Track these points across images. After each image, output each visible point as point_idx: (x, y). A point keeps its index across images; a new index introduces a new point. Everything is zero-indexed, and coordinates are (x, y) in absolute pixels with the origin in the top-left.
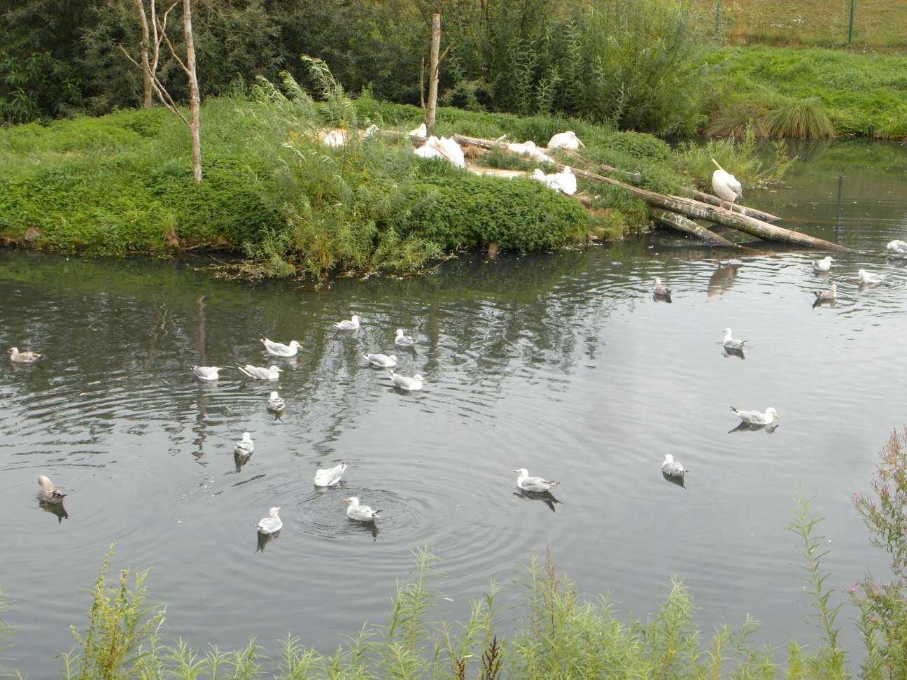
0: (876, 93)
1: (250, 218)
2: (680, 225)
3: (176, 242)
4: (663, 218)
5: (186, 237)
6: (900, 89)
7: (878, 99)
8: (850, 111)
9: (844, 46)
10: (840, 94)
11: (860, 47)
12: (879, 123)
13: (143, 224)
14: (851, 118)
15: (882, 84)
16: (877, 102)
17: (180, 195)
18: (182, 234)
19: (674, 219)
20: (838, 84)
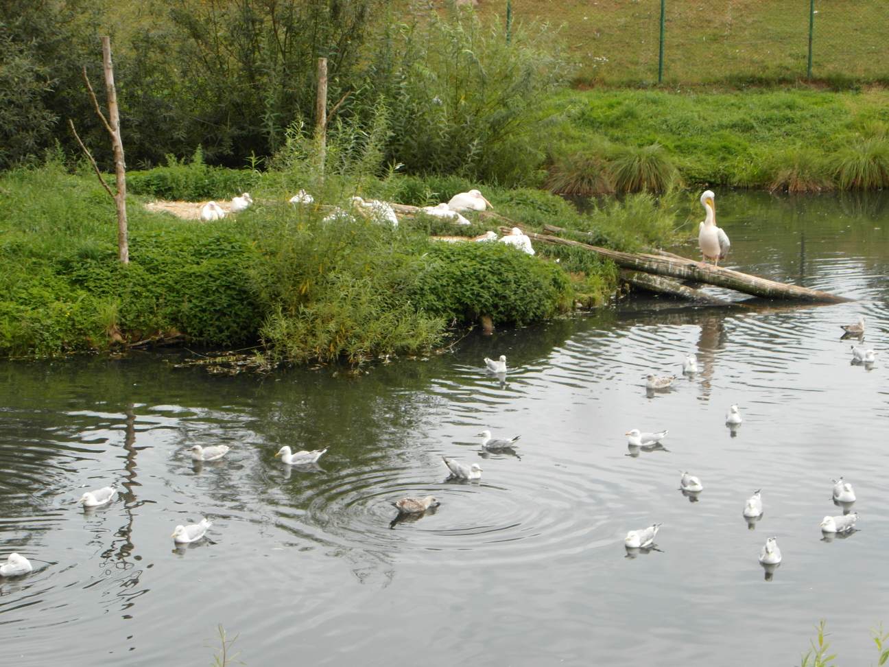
0: (720, 137)
1: (212, 303)
2: (659, 286)
3: (118, 337)
4: (635, 280)
5: (130, 330)
6: (743, 131)
7: (723, 144)
8: (696, 159)
9: (654, 85)
10: (679, 140)
11: (673, 86)
12: (732, 170)
13: (76, 319)
14: (699, 166)
15: (721, 127)
16: (724, 147)
17: (110, 282)
18: (125, 328)
19: (649, 280)
20: (674, 129)
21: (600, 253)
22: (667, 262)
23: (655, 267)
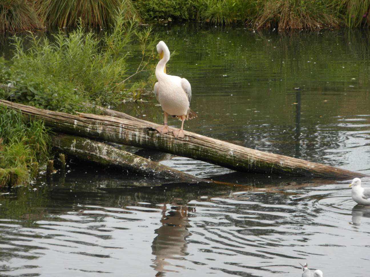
21: (24, 112)
22: (117, 124)
23: (100, 132)
